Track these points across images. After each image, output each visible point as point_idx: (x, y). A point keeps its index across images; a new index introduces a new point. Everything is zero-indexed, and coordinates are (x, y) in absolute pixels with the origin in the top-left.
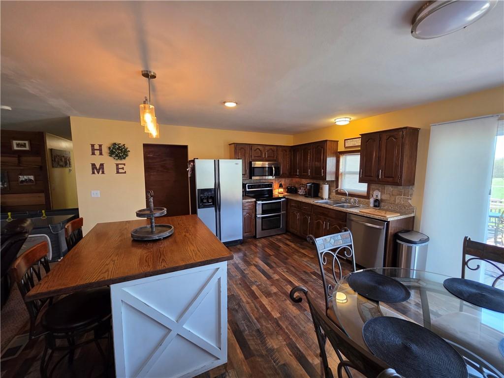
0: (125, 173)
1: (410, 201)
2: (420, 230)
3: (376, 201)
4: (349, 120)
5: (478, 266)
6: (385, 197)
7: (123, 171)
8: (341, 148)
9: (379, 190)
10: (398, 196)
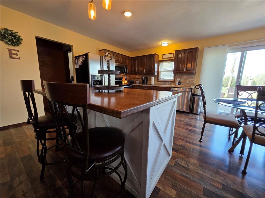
0: (19, 58)
1: (193, 81)
2: (198, 92)
3: (179, 82)
4: (168, 43)
5: (242, 94)
6: (182, 81)
7: (17, 57)
8: (160, 59)
9: (179, 78)
10: (188, 80)
